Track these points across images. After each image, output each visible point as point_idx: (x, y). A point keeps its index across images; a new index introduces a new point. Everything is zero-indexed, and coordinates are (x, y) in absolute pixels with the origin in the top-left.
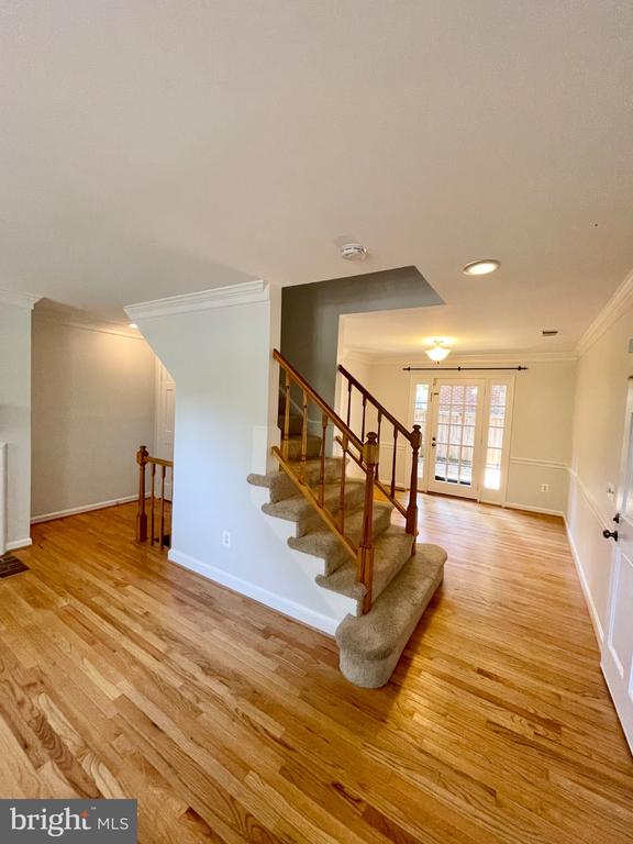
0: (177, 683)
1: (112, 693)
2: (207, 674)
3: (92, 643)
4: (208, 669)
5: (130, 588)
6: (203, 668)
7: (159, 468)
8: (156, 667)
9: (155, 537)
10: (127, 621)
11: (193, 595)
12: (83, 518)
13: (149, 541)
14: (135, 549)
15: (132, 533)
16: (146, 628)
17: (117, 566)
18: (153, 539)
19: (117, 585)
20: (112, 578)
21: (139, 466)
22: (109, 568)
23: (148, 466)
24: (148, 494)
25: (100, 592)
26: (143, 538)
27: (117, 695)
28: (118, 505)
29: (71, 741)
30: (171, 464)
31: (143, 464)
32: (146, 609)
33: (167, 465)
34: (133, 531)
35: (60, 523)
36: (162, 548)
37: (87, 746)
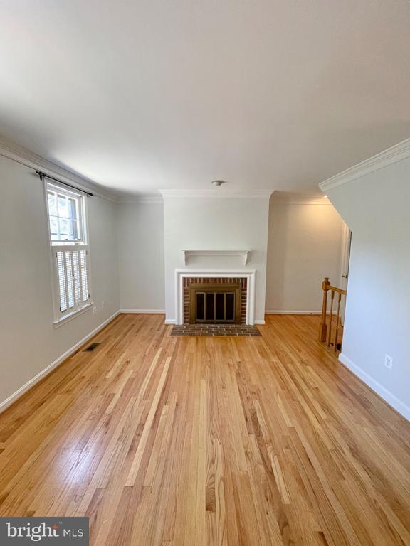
0: (330, 447)
1: (288, 422)
2: (354, 456)
3: (283, 389)
4: (355, 452)
5: (309, 368)
6: (351, 449)
7: (336, 294)
8: (317, 426)
9: (331, 341)
10: (304, 387)
11: (353, 394)
12: (292, 318)
13: (327, 343)
14: (317, 345)
15: (317, 334)
16: (315, 398)
17: (304, 351)
18: (329, 342)
19: (302, 362)
20: (300, 358)
21: (323, 291)
22: (300, 351)
23: (330, 292)
24: (328, 312)
25: (292, 362)
26: (323, 340)
27: (291, 426)
28: (311, 315)
29: (264, 433)
30: (345, 293)
31: (326, 290)
32: (317, 386)
33: (342, 293)
34: (317, 333)
35: (279, 317)
36: (335, 351)
37: (271, 441)
